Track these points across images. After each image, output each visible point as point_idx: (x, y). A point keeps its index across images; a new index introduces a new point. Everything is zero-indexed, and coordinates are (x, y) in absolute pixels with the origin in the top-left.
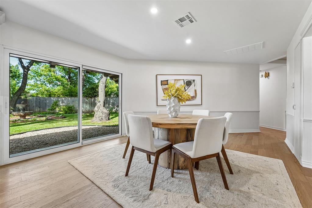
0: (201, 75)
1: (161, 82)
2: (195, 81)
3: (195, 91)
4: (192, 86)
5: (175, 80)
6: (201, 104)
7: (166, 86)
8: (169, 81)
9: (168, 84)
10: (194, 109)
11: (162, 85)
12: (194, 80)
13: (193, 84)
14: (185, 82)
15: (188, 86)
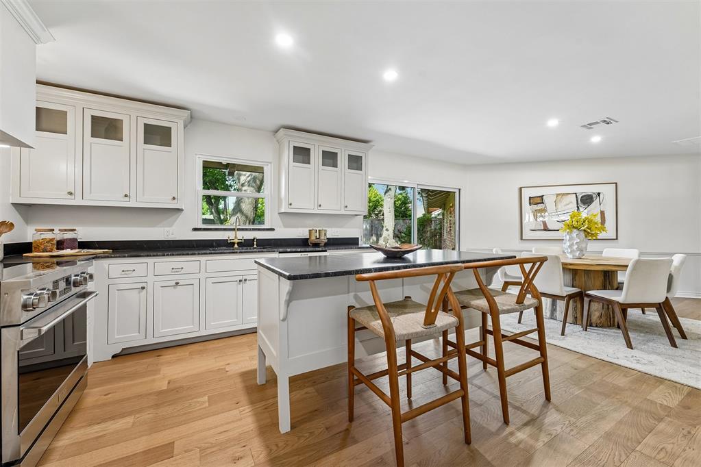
0: (616, 183)
1: (530, 200)
2: (601, 195)
3: (602, 213)
4: (594, 203)
5: (558, 195)
6: (615, 238)
7: (540, 207)
8: (544, 197)
9: (543, 203)
10: (605, 248)
11: (530, 204)
12: (599, 194)
13: (596, 202)
14: (580, 197)
15: (584, 204)
